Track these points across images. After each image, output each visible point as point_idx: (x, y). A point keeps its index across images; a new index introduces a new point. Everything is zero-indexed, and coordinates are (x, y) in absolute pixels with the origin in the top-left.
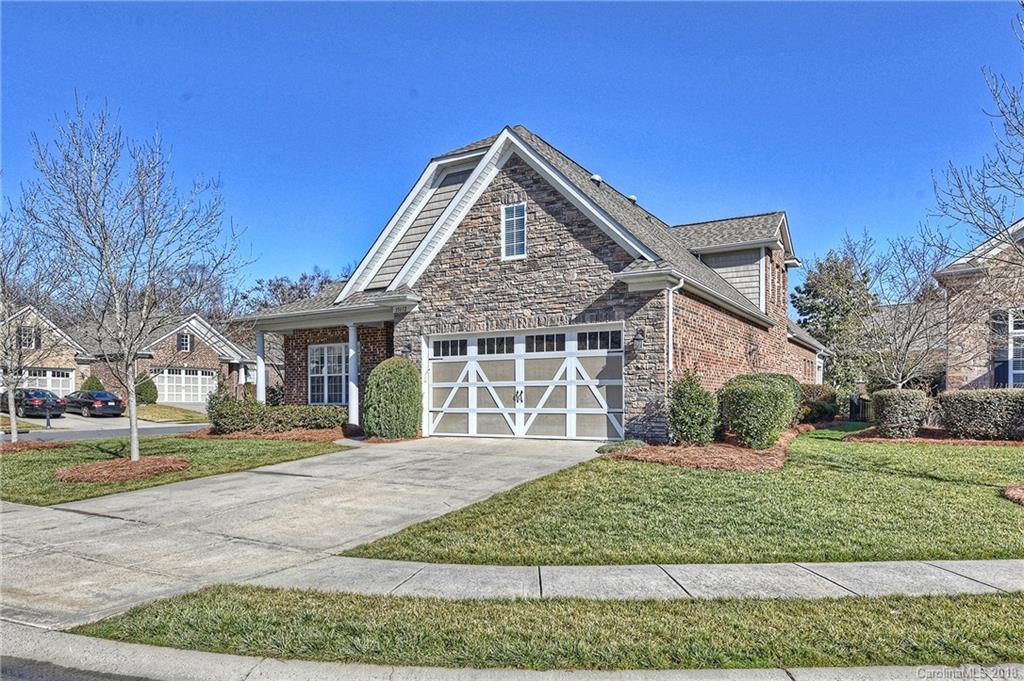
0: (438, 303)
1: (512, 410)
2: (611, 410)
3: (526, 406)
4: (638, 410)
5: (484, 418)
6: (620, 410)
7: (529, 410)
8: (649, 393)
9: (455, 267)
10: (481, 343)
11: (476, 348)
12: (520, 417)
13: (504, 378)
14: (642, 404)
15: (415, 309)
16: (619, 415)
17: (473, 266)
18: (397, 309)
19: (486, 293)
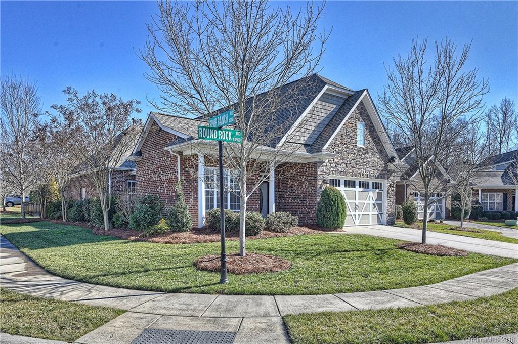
0: (336, 160)
1: (354, 213)
3: (359, 212)
4: (390, 213)
8: (392, 206)
9: (343, 143)
10: (345, 182)
11: (344, 184)
12: (357, 217)
13: (352, 199)
14: (390, 211)
15: (327, 161)
16: (381, 214)
17: (348, 146)
18: (319, 159)
19: (353, 160)
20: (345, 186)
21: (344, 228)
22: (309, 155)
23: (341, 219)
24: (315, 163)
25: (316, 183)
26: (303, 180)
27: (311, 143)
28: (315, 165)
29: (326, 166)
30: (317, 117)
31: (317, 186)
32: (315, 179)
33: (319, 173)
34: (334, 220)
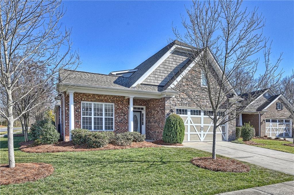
0: (182, 96)
1: (200, 133)
2: (223, 133)
3: (204, 132)
4: (231, 133)
5: (192, 136)
6: (224, 133)
7: (204, 133)
8: (233, 128)
9: (188, 85)
10: (191, 111)
11: (190, 113)
12: (202, 135)
13: (198, 123)
14: (232, 131)
15: (174, 96)
16: (224, 134)
17: (193, 86)
18: (167, 95)
19: (197, 96)
20: (192, 114)
21: (183, 143)
22: (160, 93)
23: (179, 137)
24: (164, 98)
25: (165, 112)
26: (159, 110)
27: (164, 85)
28: (164, 100)
29: (173, 100)
30: (169, 67)
31: (165, 114)
32: (164, 109)
33: (166, 105)
34: (173, 137)
